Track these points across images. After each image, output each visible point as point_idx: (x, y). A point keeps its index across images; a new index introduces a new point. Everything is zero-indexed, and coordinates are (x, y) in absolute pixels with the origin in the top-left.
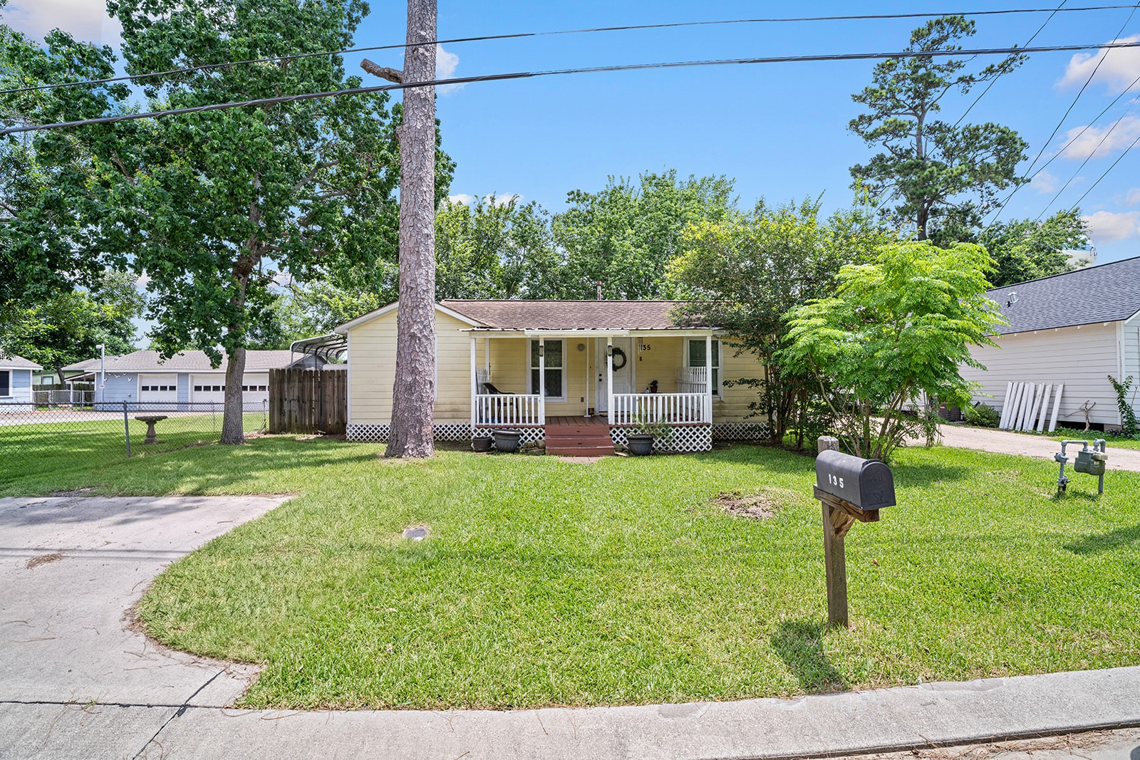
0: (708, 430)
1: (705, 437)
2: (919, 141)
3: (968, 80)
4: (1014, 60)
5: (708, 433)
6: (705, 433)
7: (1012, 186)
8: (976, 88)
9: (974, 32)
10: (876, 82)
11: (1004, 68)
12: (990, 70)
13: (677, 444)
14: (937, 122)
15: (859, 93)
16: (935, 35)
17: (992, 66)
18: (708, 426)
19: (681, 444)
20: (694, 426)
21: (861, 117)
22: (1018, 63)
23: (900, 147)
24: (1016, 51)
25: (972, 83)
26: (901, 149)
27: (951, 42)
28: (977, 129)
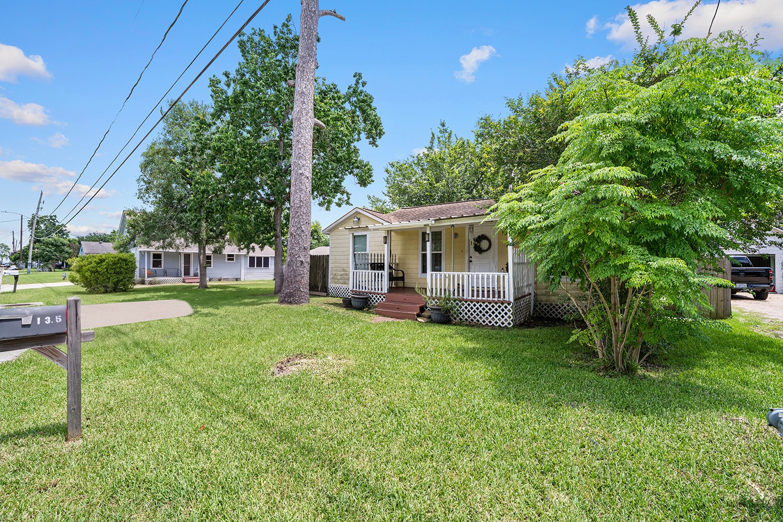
0: (509, 307)
1: (506, 314)
5: (509, 311)
6: (506, 310)
13: (481, 318)
18: (509, 304)
19: (484, 318)
20: (496, 303)
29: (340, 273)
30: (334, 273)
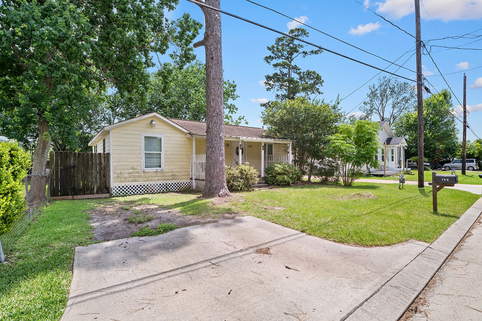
2: (289, 71)
3: (305, 53)
4: (319, 51)
7: (317, 94)
8: (307, 57)
9: (308, 36)
10: (276, 44)
11: (316, 52)
12: (312, 52)
14: (295, 65)
15: (270, 47)
16: (296, 33)
17: (313, 51)
21: (270, 56)
22: (320, 52)
23: (284, 71)
24: (320, 48)
25: (306, 55)
26: (283, 73)
27: (300, 38)
28: (311, 72)
29: (127, 171)
30: (119, 172)
